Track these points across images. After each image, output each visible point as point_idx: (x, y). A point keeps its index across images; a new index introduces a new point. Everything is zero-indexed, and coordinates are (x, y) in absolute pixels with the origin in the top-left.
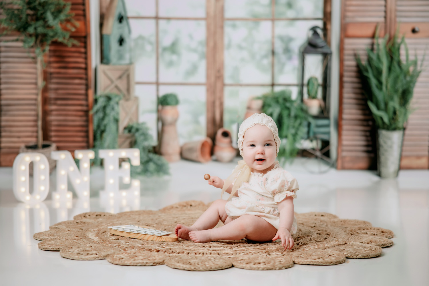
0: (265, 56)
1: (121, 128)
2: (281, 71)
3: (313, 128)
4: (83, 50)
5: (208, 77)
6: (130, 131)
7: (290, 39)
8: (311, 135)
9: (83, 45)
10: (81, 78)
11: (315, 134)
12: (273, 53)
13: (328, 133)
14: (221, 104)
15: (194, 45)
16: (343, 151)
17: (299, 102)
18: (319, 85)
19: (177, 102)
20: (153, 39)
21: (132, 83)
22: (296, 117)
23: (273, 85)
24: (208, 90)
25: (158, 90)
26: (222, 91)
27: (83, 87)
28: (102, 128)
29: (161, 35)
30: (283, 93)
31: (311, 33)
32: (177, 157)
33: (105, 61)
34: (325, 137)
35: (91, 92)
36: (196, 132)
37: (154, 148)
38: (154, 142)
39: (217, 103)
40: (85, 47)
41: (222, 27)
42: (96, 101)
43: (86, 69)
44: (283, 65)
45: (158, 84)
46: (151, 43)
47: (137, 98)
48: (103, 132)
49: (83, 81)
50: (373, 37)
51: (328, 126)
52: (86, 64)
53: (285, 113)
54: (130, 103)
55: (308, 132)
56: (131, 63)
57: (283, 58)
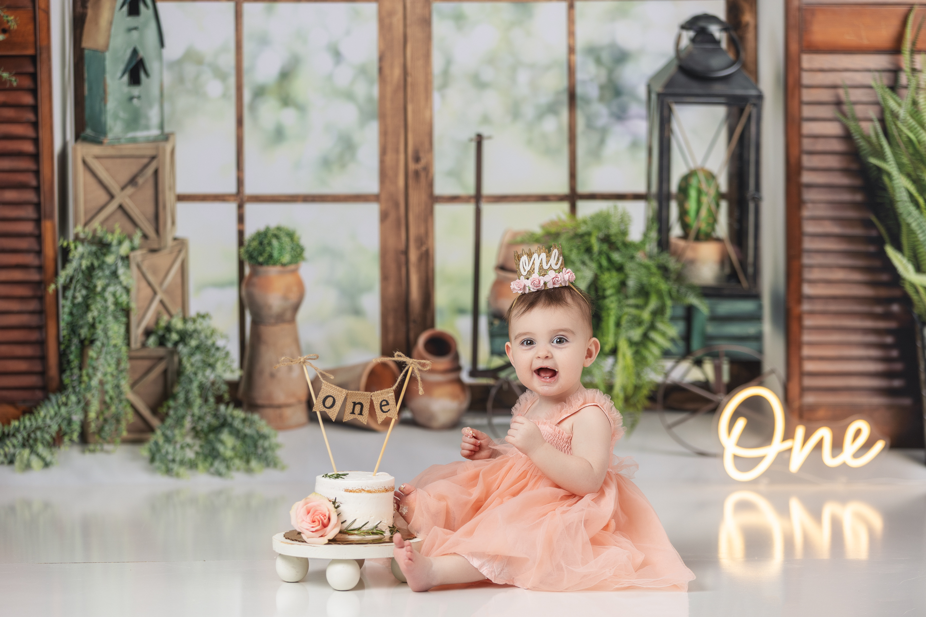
0: (551, 109)
1: (137, 333)
2: (596, 154)
3: (703, 325)
4: (28, 99)
5: (384, 175)
6: (162, 342)
7: (621, 57)
8: (696, 344)
9: (27, 83)
10: (21, 186)
11: (708, 339)
12: (572, 97)
13: (758, 338)
14: (427, 258)
15: (344, 76)
16: (803, 390)
17: (652, 247)
18: (721, 196)
19: (298, 253)
20: (228, 61)
21: (169, 197)
22: (644, 292)
23: (573, 198)
24: (384, 216)
25: (241, 219)
26: (428, 216)
27: (29, 212)
28: (84, 332)
29: (248, 47)
30: (602, 220)
31: (687, 36)
32: (299, 414)
33: (89, 132)
34: (745, 350)
35: (50, 227)
36: (354, 342)
37: (233, 386)
38: (230, 370)
39: (413, 256)
40: (34, 92)
41: (426, 22)
42: (65, 254)
43: (36, 157)
44: (603, 134)
45: (240, 199)
46: (221, 75)
47: (181, 244)
48: (86, 344)
49: (30, 196)
50: (895, 49)
51: (755, 317)
52: (36, 141)
53: (610, 280)
54: (161, 260)
55: (687, 337)
56: (166, 137)
57: (602, 112)
